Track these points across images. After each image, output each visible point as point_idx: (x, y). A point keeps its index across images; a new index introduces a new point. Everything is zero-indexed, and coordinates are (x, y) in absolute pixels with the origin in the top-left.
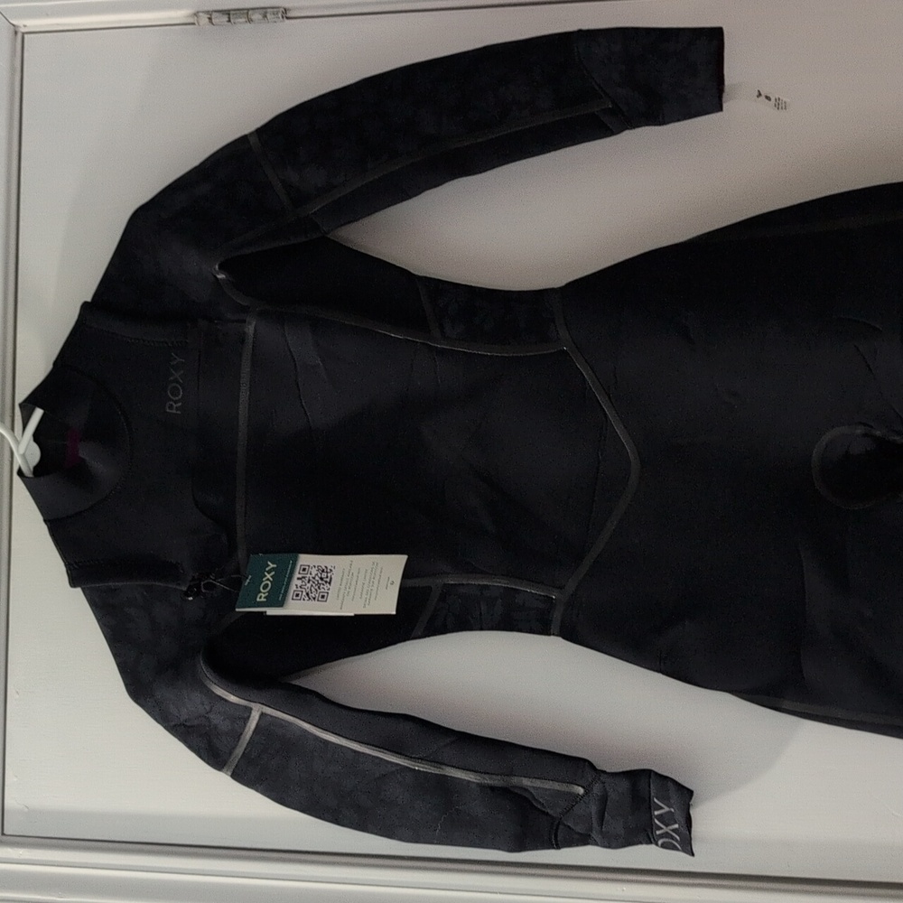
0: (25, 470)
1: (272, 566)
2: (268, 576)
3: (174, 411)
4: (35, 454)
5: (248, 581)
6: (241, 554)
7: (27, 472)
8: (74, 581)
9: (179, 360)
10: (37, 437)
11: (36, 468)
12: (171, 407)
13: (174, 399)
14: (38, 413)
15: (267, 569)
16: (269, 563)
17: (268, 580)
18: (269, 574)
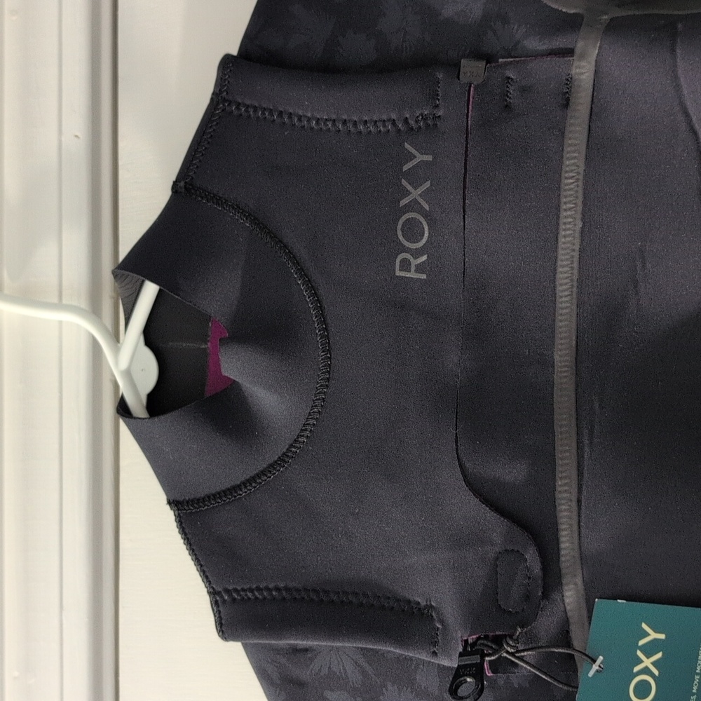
0: (130, 401)
1: (654, 635)
2: (647, 662)
3: (412, 274)
4: (147, 371)
5: (595, 667)
6: (571, 595)
7: (137, 406)
8: (227, 627)
9: (420, 158)
10: (151, 336)
11: (151, 396)
12: (405, 265)
13: (413, 246)
14: (150, 291)
15: (641, 643)
16: (644, 626)
17: (646, 671)
18: (648, 658)
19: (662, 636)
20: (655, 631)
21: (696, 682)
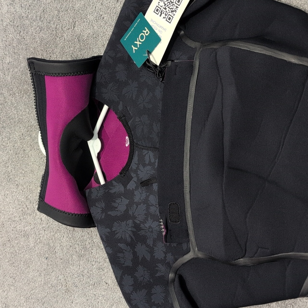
15: (137, 49)
16: (134, 52)
17: (139, 41)
18: (137, 44)
19: (132, 46)
20: (133, 48)
21: (132, 30)
